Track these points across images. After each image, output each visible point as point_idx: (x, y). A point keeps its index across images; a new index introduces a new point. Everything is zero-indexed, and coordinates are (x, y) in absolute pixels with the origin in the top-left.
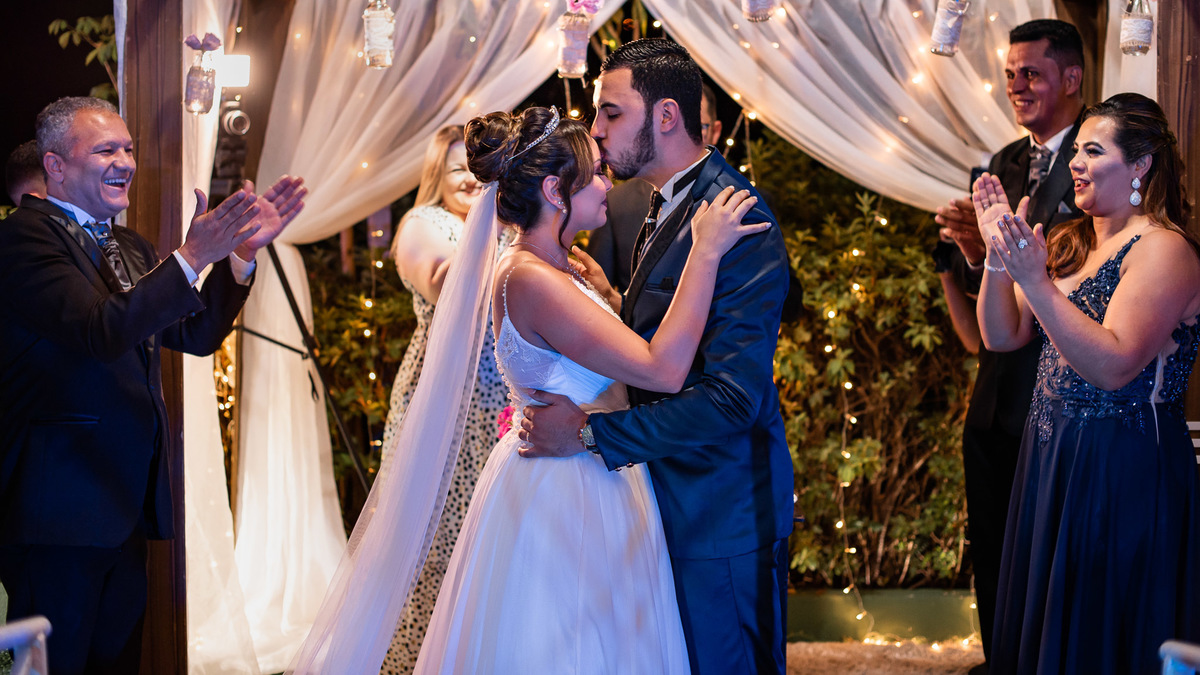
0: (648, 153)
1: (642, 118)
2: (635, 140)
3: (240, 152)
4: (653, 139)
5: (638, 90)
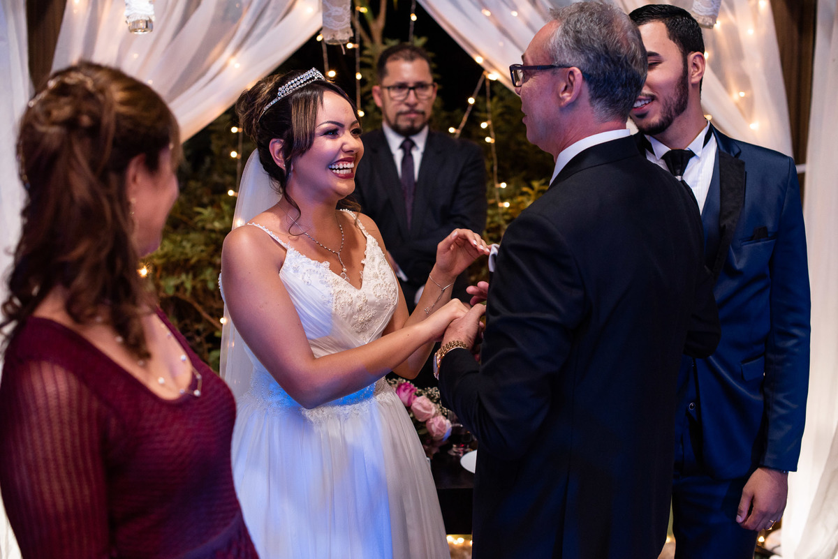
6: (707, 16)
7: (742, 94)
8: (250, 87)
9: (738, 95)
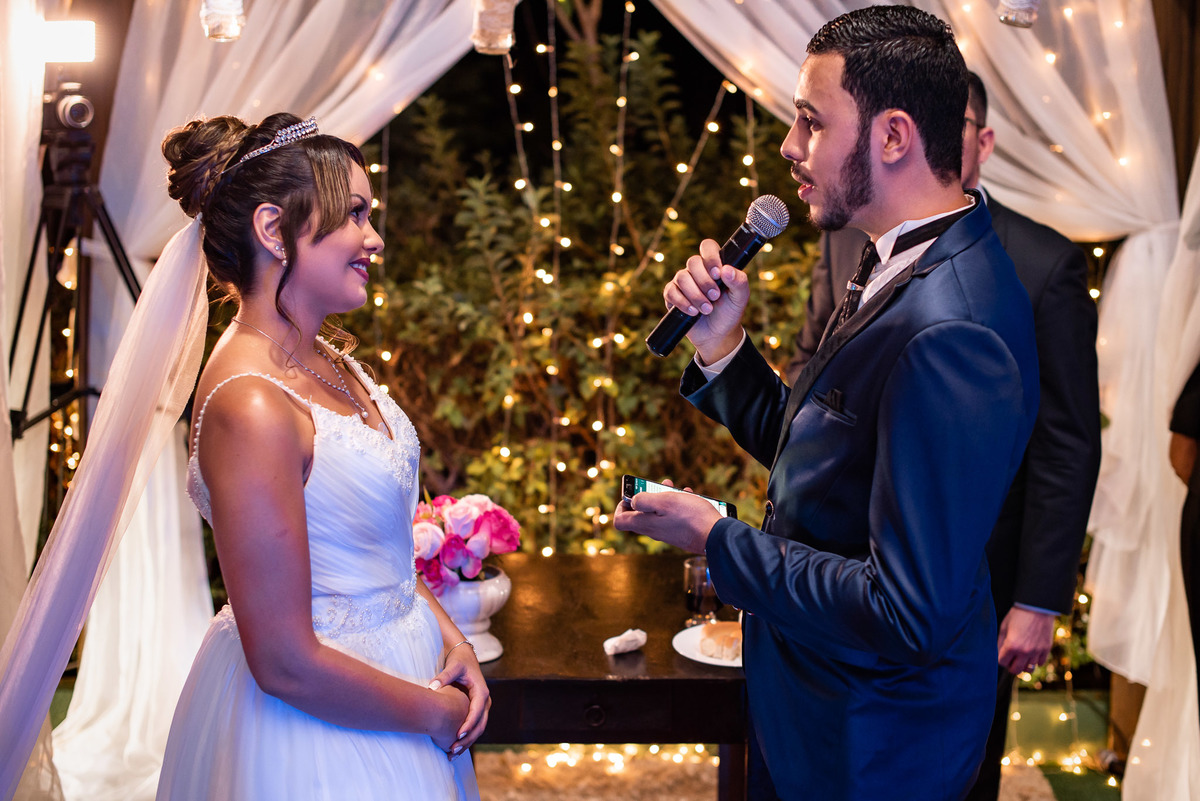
0: (862, 190)
1: (853, 136)
2: (844, 169)
3: (84, 151)
4: (869, 170)
5: (851, 92)
6: (1020, 10)
7: (1107, 115)
8: (398, 109)
9: (1103, 116)
